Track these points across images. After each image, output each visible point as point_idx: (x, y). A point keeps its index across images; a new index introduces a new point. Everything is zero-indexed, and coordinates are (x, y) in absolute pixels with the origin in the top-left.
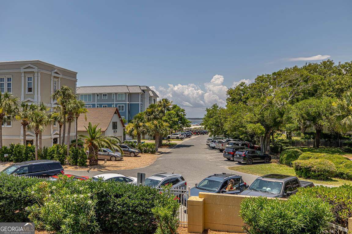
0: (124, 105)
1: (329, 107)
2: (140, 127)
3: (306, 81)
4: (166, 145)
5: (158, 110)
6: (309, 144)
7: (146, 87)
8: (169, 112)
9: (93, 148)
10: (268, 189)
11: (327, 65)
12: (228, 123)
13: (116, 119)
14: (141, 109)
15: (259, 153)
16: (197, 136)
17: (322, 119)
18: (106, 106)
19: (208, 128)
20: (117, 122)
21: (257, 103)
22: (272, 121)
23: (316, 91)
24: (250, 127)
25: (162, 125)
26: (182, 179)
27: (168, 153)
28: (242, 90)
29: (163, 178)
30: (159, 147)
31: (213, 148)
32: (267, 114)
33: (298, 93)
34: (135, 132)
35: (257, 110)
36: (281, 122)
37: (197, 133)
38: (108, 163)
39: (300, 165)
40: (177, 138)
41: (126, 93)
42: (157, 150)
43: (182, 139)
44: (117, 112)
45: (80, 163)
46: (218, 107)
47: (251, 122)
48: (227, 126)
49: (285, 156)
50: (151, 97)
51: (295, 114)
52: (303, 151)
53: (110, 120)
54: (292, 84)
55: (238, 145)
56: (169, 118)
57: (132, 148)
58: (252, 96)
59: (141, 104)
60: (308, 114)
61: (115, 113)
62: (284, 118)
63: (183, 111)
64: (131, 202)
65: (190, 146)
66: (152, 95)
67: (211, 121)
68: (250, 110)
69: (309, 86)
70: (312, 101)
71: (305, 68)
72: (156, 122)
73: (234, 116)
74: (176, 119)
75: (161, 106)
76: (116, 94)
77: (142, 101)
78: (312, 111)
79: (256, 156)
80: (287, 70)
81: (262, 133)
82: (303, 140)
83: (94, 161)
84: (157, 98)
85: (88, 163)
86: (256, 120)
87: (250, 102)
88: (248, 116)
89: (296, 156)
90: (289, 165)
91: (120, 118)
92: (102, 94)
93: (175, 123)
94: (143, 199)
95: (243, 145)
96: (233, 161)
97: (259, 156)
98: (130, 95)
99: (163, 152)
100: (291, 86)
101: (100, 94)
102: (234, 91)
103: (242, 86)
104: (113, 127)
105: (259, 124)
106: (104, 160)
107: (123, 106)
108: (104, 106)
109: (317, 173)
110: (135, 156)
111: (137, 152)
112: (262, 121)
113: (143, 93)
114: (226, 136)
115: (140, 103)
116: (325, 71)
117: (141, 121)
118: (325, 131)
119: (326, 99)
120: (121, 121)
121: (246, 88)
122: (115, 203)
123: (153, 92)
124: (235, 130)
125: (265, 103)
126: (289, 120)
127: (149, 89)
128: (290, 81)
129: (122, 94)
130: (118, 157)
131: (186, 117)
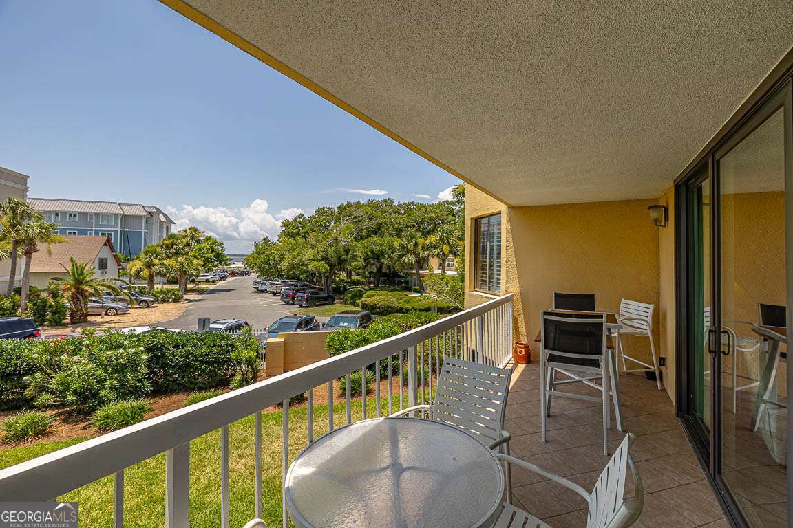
0: (113, 233)
1: (391, 246)
2: (154, 265)
3: (371, 219)
4: (192, 291)
5: (182, 243)
6: (369, 283)
7: (155, 208)
8: (200, 246)
9: (79, 295)
10: (346, 324)
11: (388, 203)
12: (286, 260)
13: (106, 253)
14: (145, 239)
15: (322, 294)
16: (235, 278)
17: (384, 257)
18: (75, 233)
19: (258, 267)
20: (107, 259)
21: (320, 238)
22: (337, 259)
23: (379, 229)
24: (313, 266)
25: (191, 262)
26: (246, 323)
27: (200, 300)
28: (300, 222)
29: (225, 325)
30: (185, 294)
31: (263, 291)
32: (331, 251)
33: (362, 230)
34: (145, 273)
35: (320, 247)
36: (346, 260)
37: (235, 274)
38: (107, 318)
39: (367, 303)
40: (207, 281)
41: (116, 215)
42: (182, 298)
43: (214, 282)
44: (108, 243)
45: (51, 322)
46: (269, 241)
47: (314, 260)
48: (284, 264)
49: (350, 295)
50: (162, 223)
51: (360, 251)
52: (367, 290)
53: (95, 254)
54: (357, 221)
55: (296, 286)
56: (199, 254)
57: (141, 296)
58: (313, 231)
59: (145, 232)
60: (372, 252)
61: (105, 244)
62: (349, 256)
63: (221, 244)
64: (197, 351)
65: (229, 291)
66: (163, 219)
67: (262, 258)
68: (313, 247)
69: (373, 224)
70: (376, 239)
71: (368, 204)
72: (181, 259)
73: (293, 253)
74: (210, 255)
75: (186, 236)
76: (97, 215)
77: (146, 228)
78: (377, 249)
79: (320, 298)
80: (349, 205)
81: (326, 272)
82: (363, 280)
83: (81, 316)
84: (172, 225)
85: (67, 321)
86: (319, 257)
87: (311, 238)
88: (310, 253)
89: (359, 295)
90: (354, 304)
91: (112, 252)
92: (66, 213)
93: (208, 261)
94: (214, 346)
95: (303, 286)
96: (293, 304)
97: (323, 298)
98: (125, 217)
99: (192, 299)
100: (356, 222)
101: (62, 213)
102: (291, 224)
103: (300, 218)
104: (100, 265)
105: (323, 262)
106: (100, 315)
107: (111, 234)
108: (70, 233)
109: (381, 310)
110: (148, 306)
111: (153, 301)
112: (325, 259)
113: (150, 216)
114: (280, 275)
115: (143, 231)
116: (386, 208)
117: (156, 258)
118: (384, 270)
119: (387, 238)
120: (115, 256)
121: (305, 220)
122: (174, 356)
123: (165, 216)
124: (293, 268)
125: (330, 240)
126: (354, 258)
127: (159, 211)
128: (355, 218)
129: (109, 215)
130: (121, 308)
131: (225, 253)
